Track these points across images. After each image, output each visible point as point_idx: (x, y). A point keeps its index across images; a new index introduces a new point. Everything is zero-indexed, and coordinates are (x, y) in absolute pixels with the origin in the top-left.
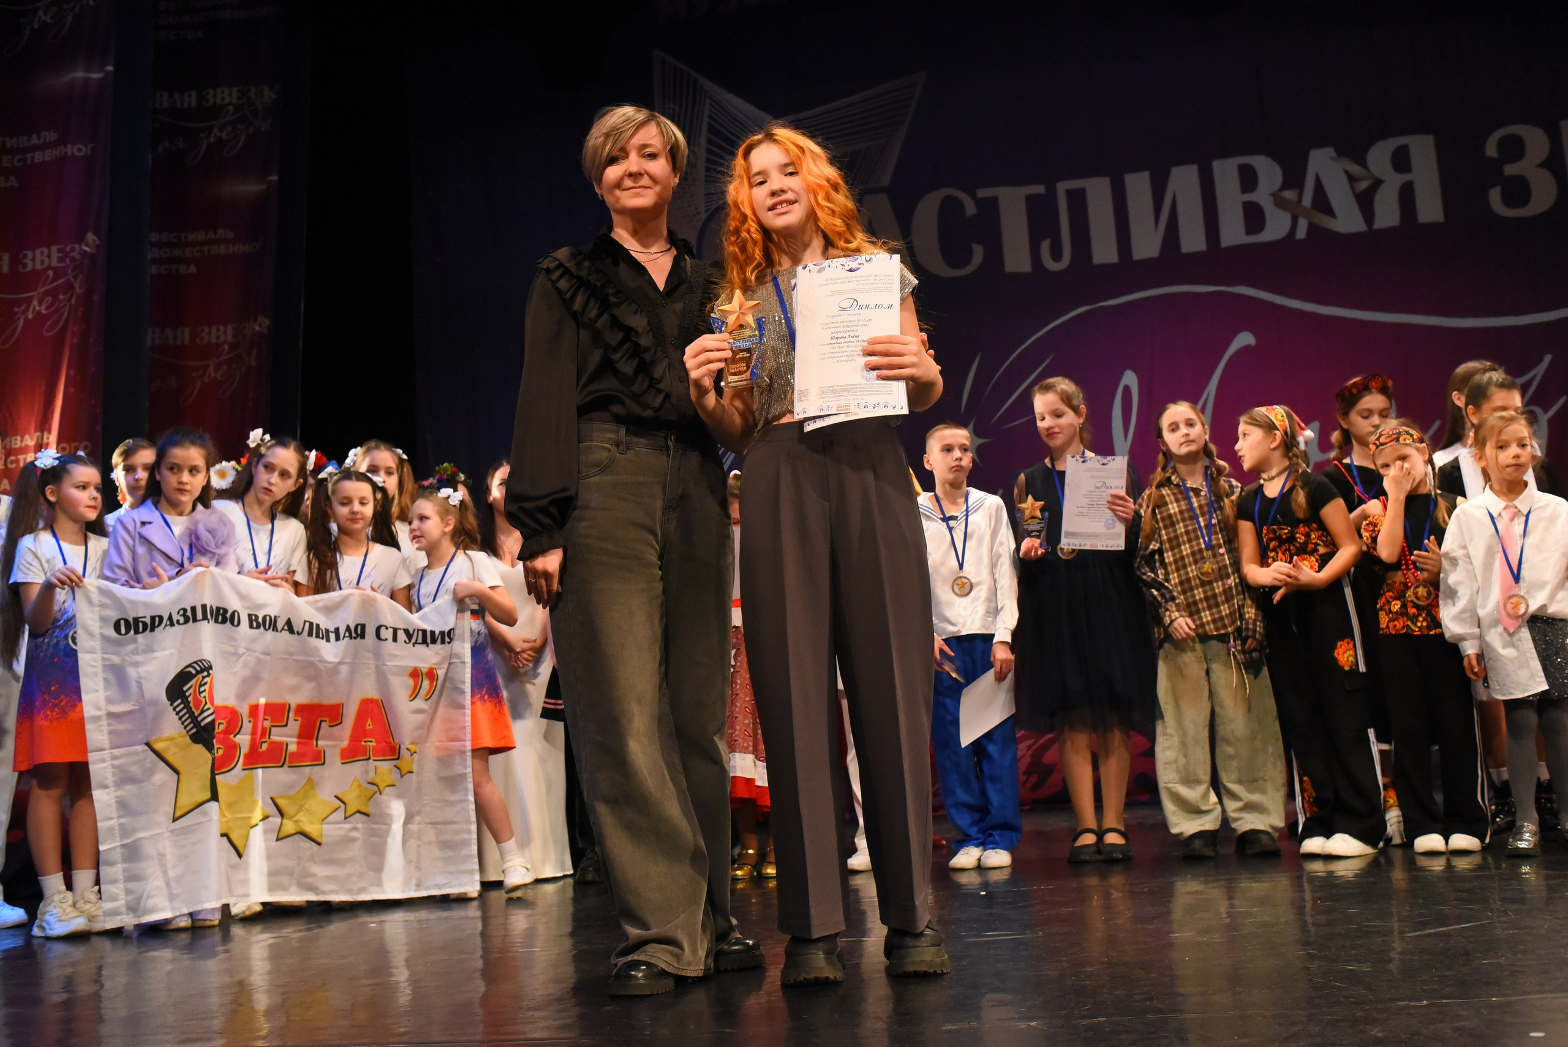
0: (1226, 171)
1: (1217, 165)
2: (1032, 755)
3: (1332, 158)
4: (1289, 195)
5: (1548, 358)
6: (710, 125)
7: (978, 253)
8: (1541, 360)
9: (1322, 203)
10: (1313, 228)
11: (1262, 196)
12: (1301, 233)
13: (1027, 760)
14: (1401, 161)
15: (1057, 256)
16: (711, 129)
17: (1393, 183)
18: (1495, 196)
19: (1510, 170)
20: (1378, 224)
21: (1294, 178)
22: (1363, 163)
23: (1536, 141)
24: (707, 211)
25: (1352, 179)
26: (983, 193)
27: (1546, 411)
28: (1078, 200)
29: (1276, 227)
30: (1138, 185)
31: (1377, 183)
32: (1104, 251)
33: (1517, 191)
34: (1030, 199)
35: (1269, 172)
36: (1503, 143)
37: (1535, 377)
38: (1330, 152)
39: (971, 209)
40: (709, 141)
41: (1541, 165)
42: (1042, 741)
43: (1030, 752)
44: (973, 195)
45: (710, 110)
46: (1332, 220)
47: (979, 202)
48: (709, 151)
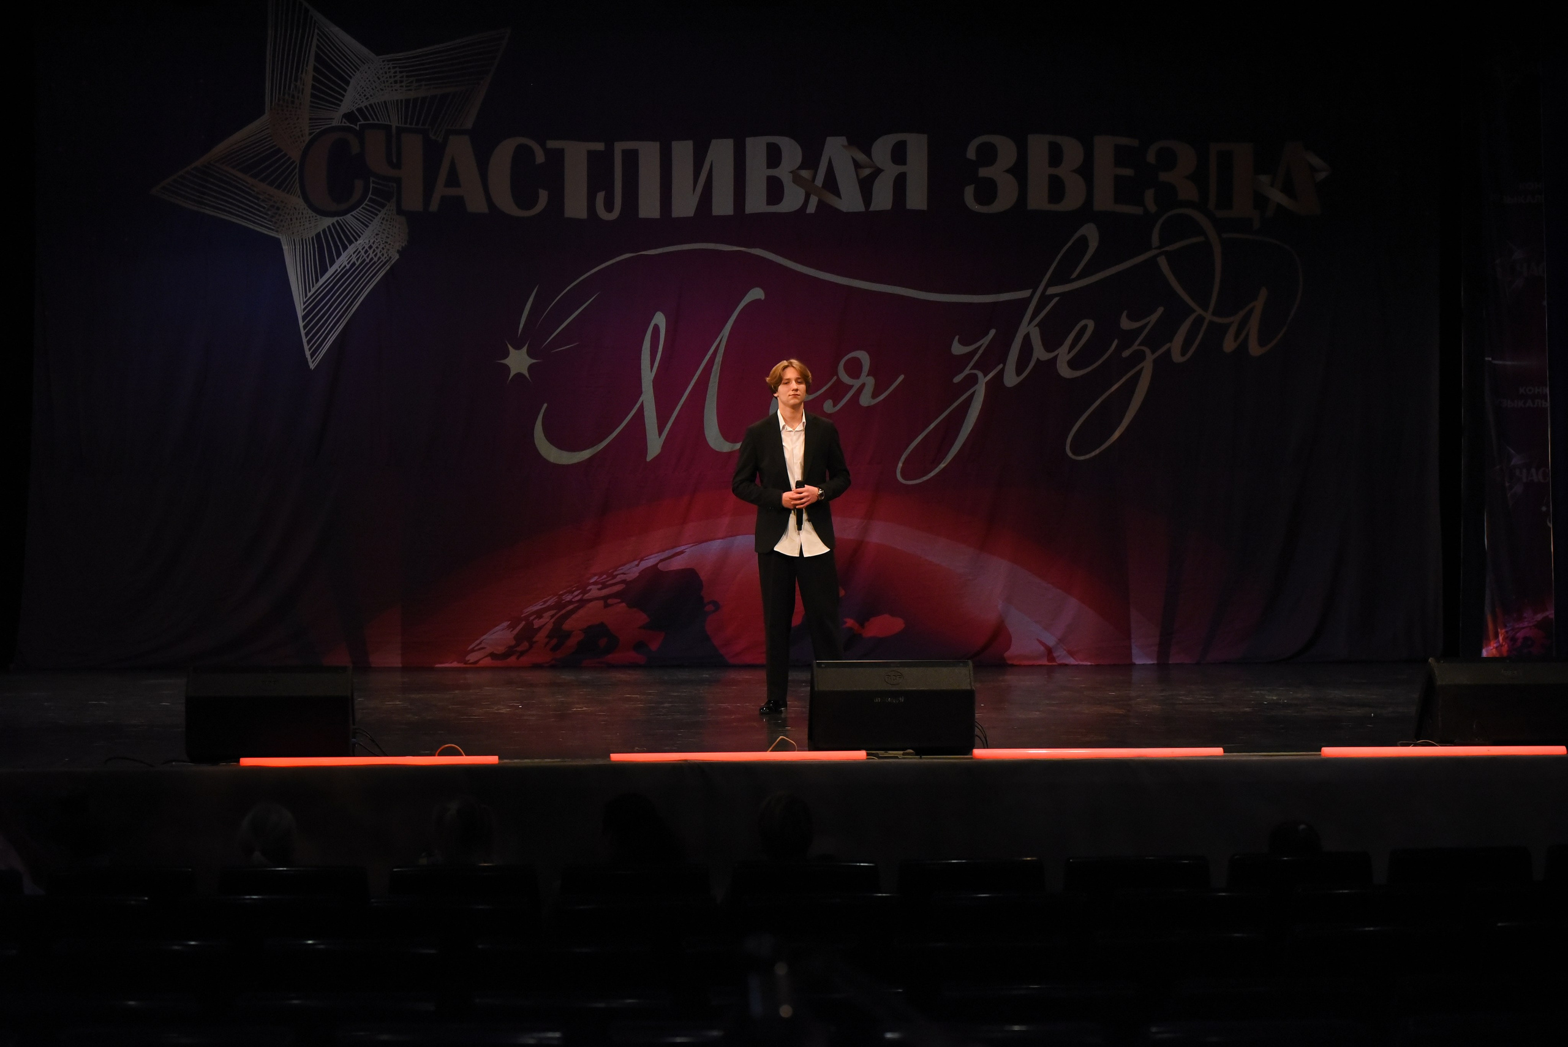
0: (756, 147)
1: (750, 142)
2: (554, 623)
3: (843, 146)
4: (805, 174)
5: (993, 332)
6: (317, 55)
7: (543, 196)
8: (987, 333)
9: (831, 184)
10: (821, 204)
11: (783, 173)
12: (811, 209)
13: (550, 626)
14: (899, 154)
15: (609, 207)
16: (318, 58)
17: (891, 171)
18: (969, 192)
19: (983, 172)
20: (872, 208)
21: (811, 160)
22: (868, 153)
23: (1007, 151)
24: (310, 134)
25: (857, 166)
26: (552, 144)
27: (985, 376)
28: (631, 160)
29: (792, 200)
30: (682, 151)
31: (878, 171)
32: (649, 207)
33: (987, 191)
34: (591, 154)
35: (792, 152)
36: (980, 149)
37: (979, 348)
38: (842, 140)
39: (540, 158)
40: (316, 69)
41: (1008, 171)
42: (563, 612)
43: (553, 620)
44: (543, 145)
45: (318, 39)
46: (836, 198)
47: (547, 152)
48: (315, 79)
